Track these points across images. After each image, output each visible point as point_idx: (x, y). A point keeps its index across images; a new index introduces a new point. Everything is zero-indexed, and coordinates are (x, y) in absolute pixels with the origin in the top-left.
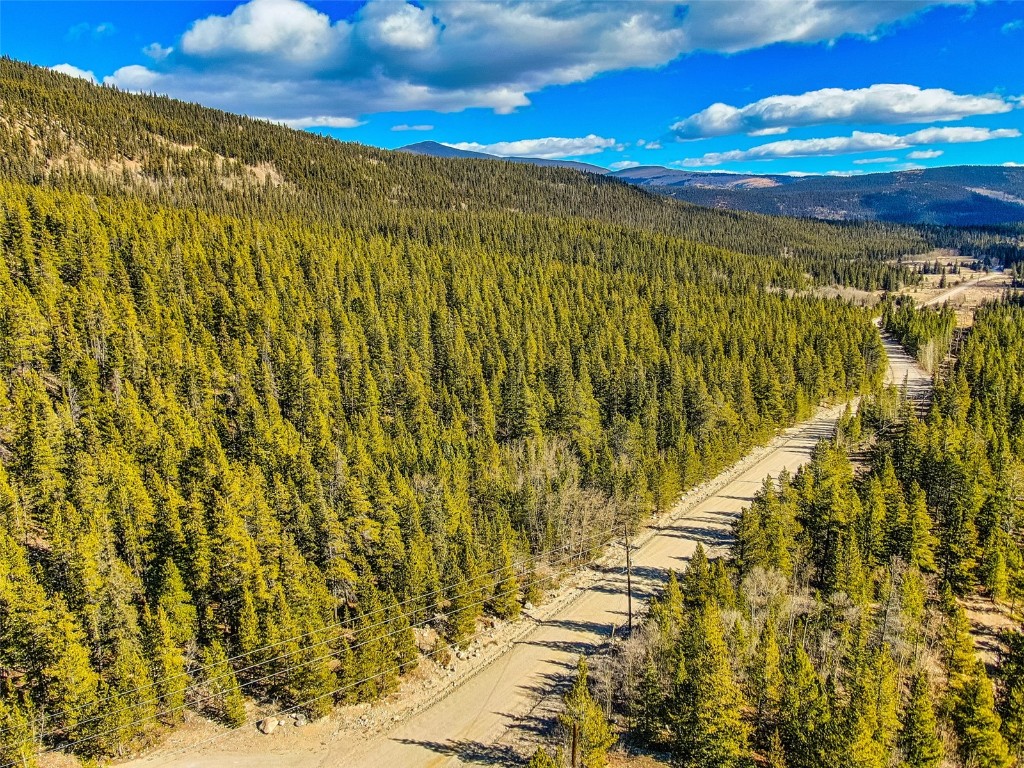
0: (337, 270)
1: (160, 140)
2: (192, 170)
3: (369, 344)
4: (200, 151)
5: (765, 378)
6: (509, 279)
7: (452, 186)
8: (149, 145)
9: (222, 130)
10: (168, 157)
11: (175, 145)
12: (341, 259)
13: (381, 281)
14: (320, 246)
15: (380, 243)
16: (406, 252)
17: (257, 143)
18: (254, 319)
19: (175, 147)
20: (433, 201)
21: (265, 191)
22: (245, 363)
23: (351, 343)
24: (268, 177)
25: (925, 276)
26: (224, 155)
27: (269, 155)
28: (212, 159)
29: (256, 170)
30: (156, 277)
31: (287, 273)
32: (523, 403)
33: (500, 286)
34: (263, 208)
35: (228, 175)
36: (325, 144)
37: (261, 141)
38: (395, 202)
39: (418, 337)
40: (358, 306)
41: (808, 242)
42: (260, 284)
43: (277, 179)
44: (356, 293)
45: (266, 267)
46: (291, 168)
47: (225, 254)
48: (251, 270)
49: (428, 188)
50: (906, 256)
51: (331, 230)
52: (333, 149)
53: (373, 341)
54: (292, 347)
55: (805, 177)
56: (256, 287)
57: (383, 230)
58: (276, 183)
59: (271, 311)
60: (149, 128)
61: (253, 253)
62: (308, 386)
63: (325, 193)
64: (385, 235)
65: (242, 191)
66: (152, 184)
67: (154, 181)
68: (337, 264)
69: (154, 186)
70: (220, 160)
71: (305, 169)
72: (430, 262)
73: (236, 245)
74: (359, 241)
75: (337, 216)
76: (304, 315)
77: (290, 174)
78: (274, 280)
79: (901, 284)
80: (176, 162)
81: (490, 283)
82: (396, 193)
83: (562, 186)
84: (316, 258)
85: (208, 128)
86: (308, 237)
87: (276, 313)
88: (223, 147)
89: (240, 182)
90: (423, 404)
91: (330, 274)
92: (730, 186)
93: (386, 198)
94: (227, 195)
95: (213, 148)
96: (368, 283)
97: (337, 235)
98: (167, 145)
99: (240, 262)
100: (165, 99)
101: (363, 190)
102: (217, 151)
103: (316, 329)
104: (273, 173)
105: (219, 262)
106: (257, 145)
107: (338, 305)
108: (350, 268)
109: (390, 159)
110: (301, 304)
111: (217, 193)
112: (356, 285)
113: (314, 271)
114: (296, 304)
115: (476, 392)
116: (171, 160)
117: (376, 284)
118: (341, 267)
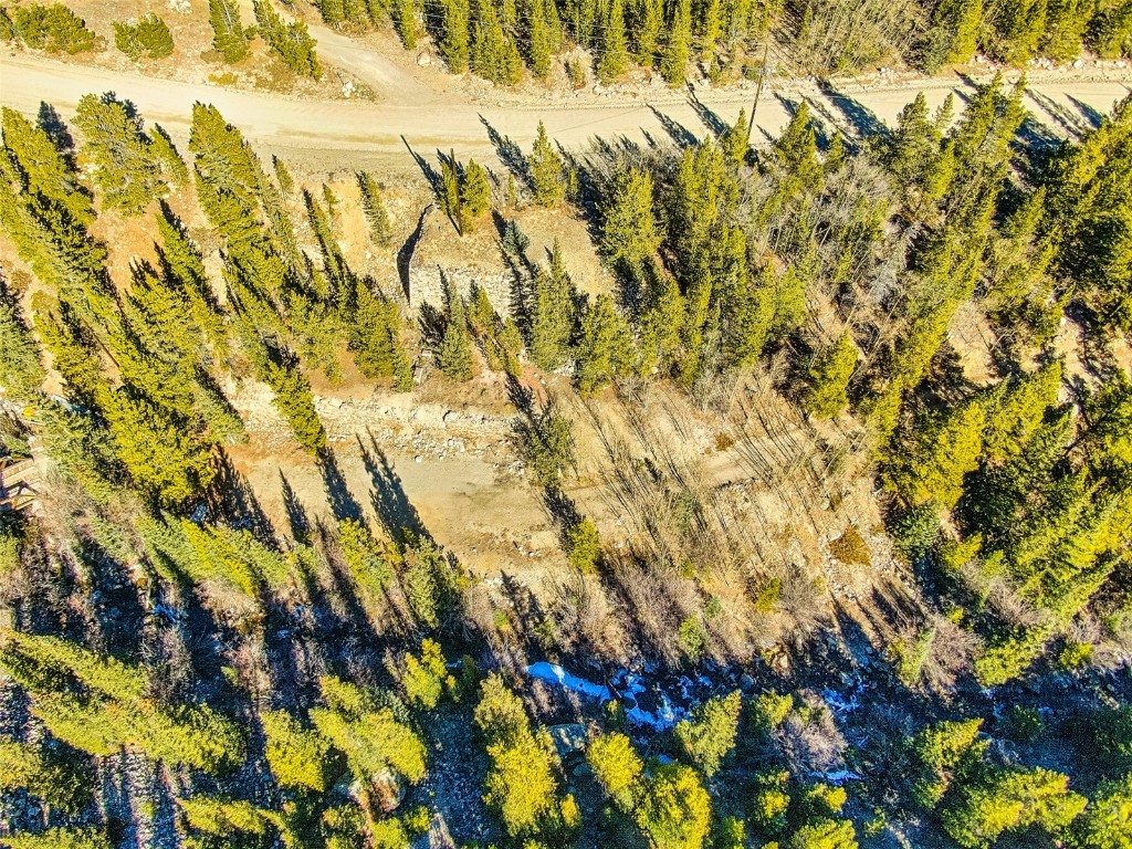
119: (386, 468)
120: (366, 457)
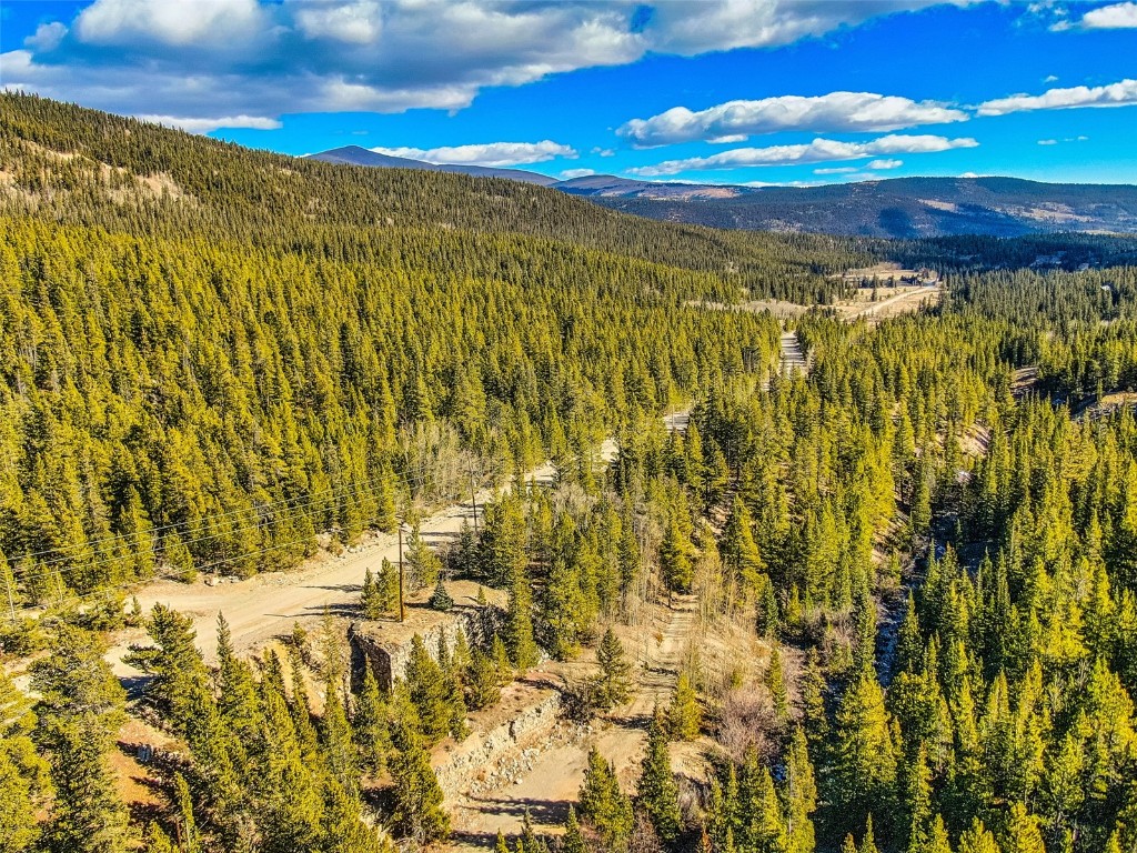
0: (249, 288)
1: (34, 148)
2: (75, 181)
3: (282, 353)
4: (83, 159)
5: (636, 372)
6: (422, 295)
7: (376, 199)
8: (22, 153)
9: (107, 135)
10: (45, 167)
11: (52, 153)
12: (253, 277)
13: (293, 296)
14: (231, 264)
15: (294, 261)
16: (319, 269)
17: (149, 151)
18: (172, 330)
19: (52, 155)
20: (355, 216)
21: (163, 205)
22: (168, 366)
23: (265, 349)
24: (165, 190)
25: (860, 290)
26: (110, 162)
27: (164, 164)
28: (98, 169)
29: (150, 181)
30: (72, 294)
31: (200, 290)
32: (417, 394)
33: (413, 301)
34: (162, 225)
35: (118, 188)
36: (230, 151)
37: (154, 148)
38: (312, 217)
39: (328, 345)
40: (270, 319)
41: (756, 257)
42: (174, 300)
43: (175, 192)
44: (269, 307)
45: (179, 284)
46: (190, 180)
47: (137, 272)
48: (164, 286)
49: (349, 201)
50: (851, 270)
51: (242, 249)
52: (239, 157)
53: (286, 350)
54: (211, 353)
55: (763, 188)
56: (170, 302)
57: (297, 248)
58: (174, 197)
59: (188, 322)
60: (20, 134)
61: (163, 271)
62: (227, 384)
63: (233, 209)
64: (300, 253)
65: (135, 205)
66: (28, 198)
67: (31, 195)
68: (249, 281)
69: (32, 200)
70: (106, 169)
71: (207, 180)
72: (343, 279)
73: (146, 264)
74: (271, 259)
75: (247, 232)
76: (218, 326)
77: (190, 186)
78: (188, 295)
79: (835, 297)
80: (55, 172)
81: (402, 298)
82: (313, 208)
83: (498, 198)
84: (228, 275)
85: (89, 133)
86: (217, 256)
87: (193, 325)
88: (109, 155)
89: (132, 196)
90: (331, 398)
91: (243, 291)
92: (686, 196)
93: (302, 213)
94: (118, 209)
95: (98, 157)
96: (280, 299)
97: (247, 253)
98: (44, 154)
99: (152, 280)
100: (35, 99)
101: (276, 206)
102: (102, 160)
103: (231, 338)
104: (170, 184)
105: (131, 279)
106: (149, 153)
107: (252, 317)
108: (262, 285)
109: (305, 168)
110: (217, 315)
111: (106, 207)
112: (268, 300)
113: (225, 288)
114: (212, 316)
115: (379, 388)
116: (49, 171)
117: (287, 299)
118: (253, 284)
119: (507, 802)
120: (483, 810)
